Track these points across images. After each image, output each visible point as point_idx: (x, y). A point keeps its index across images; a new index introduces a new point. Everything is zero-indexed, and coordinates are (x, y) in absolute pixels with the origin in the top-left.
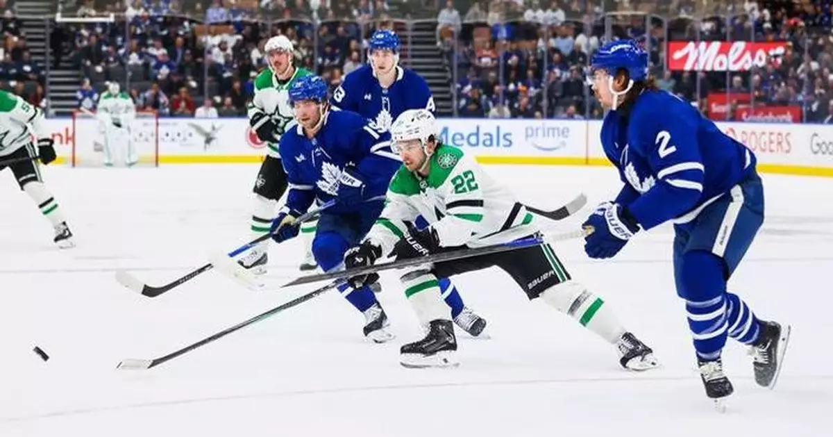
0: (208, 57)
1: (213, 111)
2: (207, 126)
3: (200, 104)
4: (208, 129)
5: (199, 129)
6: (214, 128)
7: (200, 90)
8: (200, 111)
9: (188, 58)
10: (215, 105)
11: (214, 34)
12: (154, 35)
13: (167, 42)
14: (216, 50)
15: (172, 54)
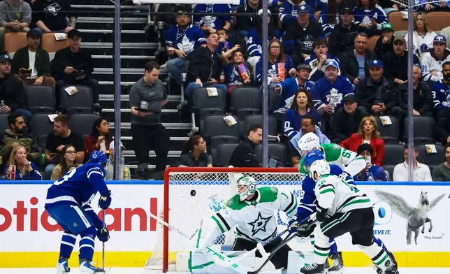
0: (413, 69)
1: (423, 171)
2: (411, 196)
3: (399, 158)
4: (414, 203)
5: (397, 202)
6: (425, 202)
7: (400, 131)
8: (401, 171)
9: (377, 74)
10: (425, 158)
11: (423, 31)
12: (316, 32)
13: (340, 45)
14: (426, 58)
15: (349, 68)
